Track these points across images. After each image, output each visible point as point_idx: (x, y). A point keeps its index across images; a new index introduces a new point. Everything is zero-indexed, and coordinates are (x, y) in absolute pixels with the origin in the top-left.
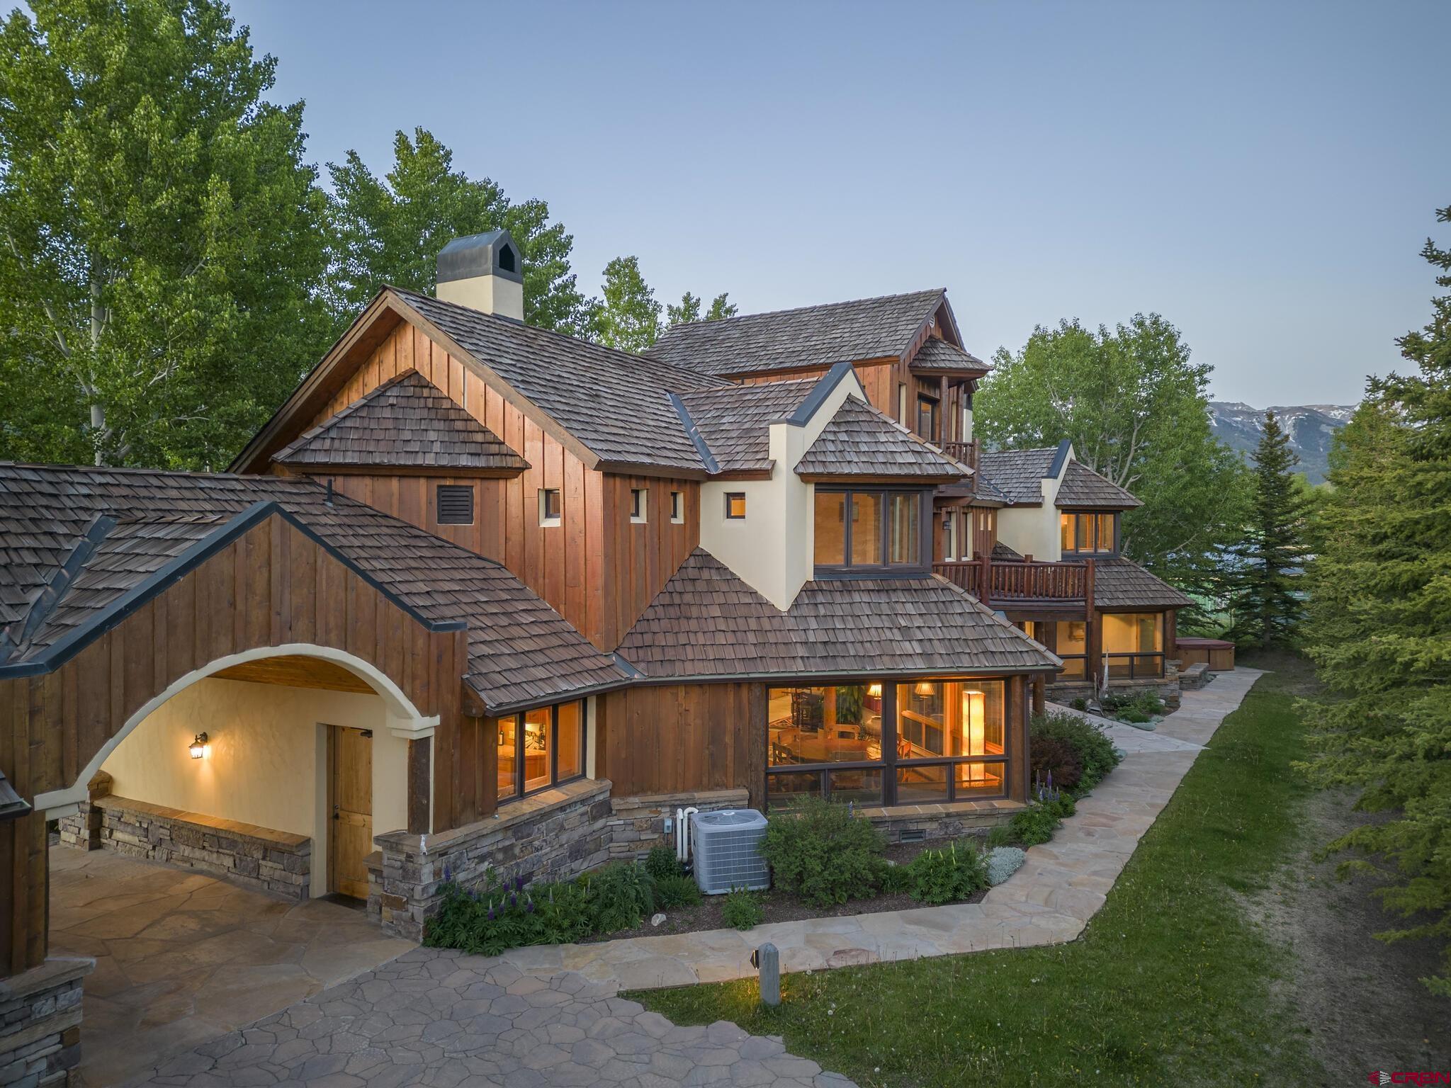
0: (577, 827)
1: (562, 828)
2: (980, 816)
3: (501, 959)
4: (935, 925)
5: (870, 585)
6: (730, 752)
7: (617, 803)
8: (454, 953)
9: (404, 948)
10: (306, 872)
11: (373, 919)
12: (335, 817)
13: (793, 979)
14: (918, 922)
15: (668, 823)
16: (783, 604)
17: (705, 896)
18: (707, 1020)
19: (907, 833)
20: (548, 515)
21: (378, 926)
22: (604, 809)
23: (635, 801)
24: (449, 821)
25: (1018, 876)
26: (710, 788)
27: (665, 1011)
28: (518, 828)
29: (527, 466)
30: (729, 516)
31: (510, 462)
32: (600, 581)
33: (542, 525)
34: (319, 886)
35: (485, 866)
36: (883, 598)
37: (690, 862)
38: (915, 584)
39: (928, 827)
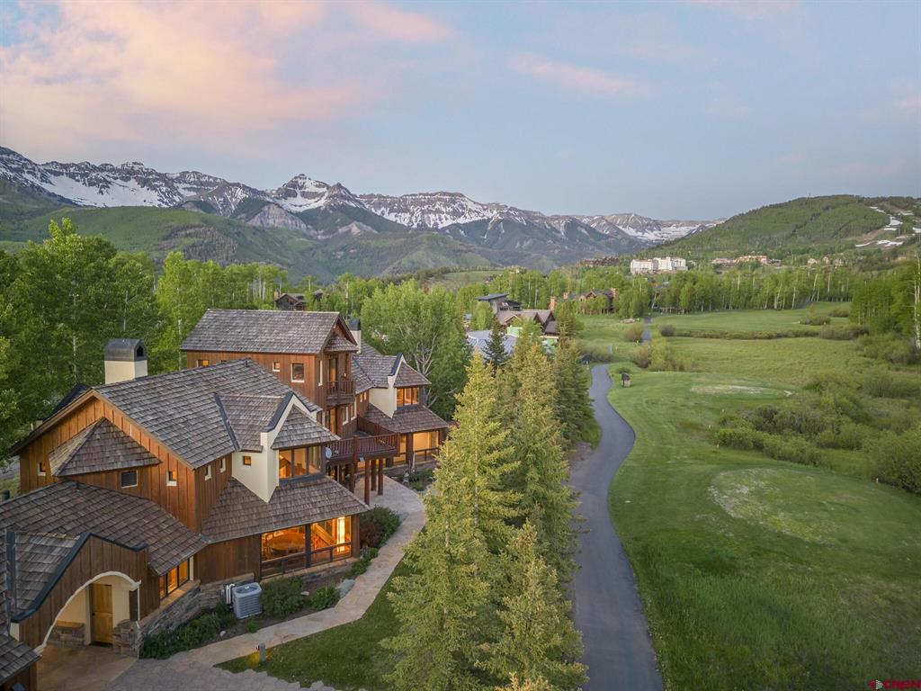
0: (188, 601)
1: (183, 603)
2: (341, 566)
3: (170, 659)
4: (318, 620)
5: (302, 485)
6: (247, 560)
7: (202, 587)
8: (152, 660)
9: (132, 662)
10: (83, 636)
11: (116, 651)
12: (93, 614)
13: (270, 650)
14: (313, 619)
15: (223, 591)
16: (267, 500)
17: (239, 620)
18: (243, 670)
19: (314, 577)
20: (170, 480)
21: (119, 653)
22: (198, 590)
23: (209, 585)
24: (144, 614)
25: (351, 592)
26: (238, 575)
27: (230, 670)
28: (168, 610)
29: (161, 462)
30: (244, 464)
31: (153, 461)
32: (194, 507)
33: (168, 485)
34: (88, 641)
35: (158, 625)
36: (307, 490)
37: (232, 604)
38: (319, 481)
39: (322, 573)
